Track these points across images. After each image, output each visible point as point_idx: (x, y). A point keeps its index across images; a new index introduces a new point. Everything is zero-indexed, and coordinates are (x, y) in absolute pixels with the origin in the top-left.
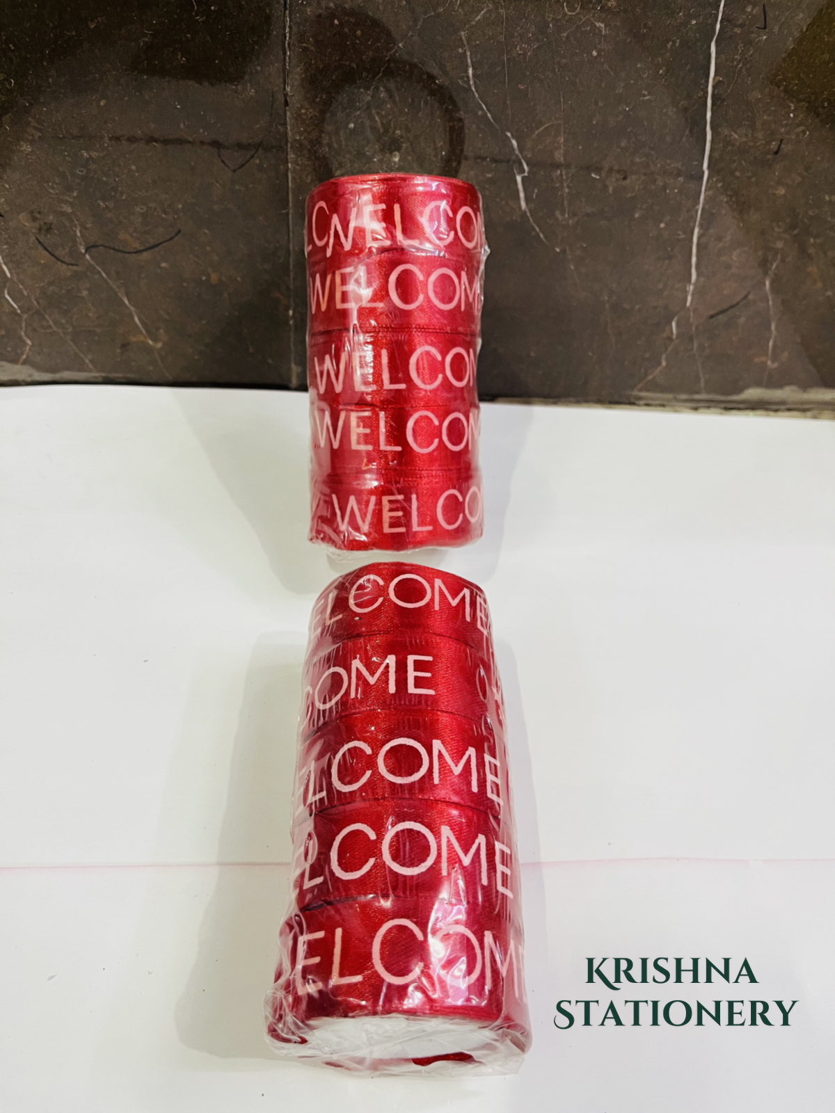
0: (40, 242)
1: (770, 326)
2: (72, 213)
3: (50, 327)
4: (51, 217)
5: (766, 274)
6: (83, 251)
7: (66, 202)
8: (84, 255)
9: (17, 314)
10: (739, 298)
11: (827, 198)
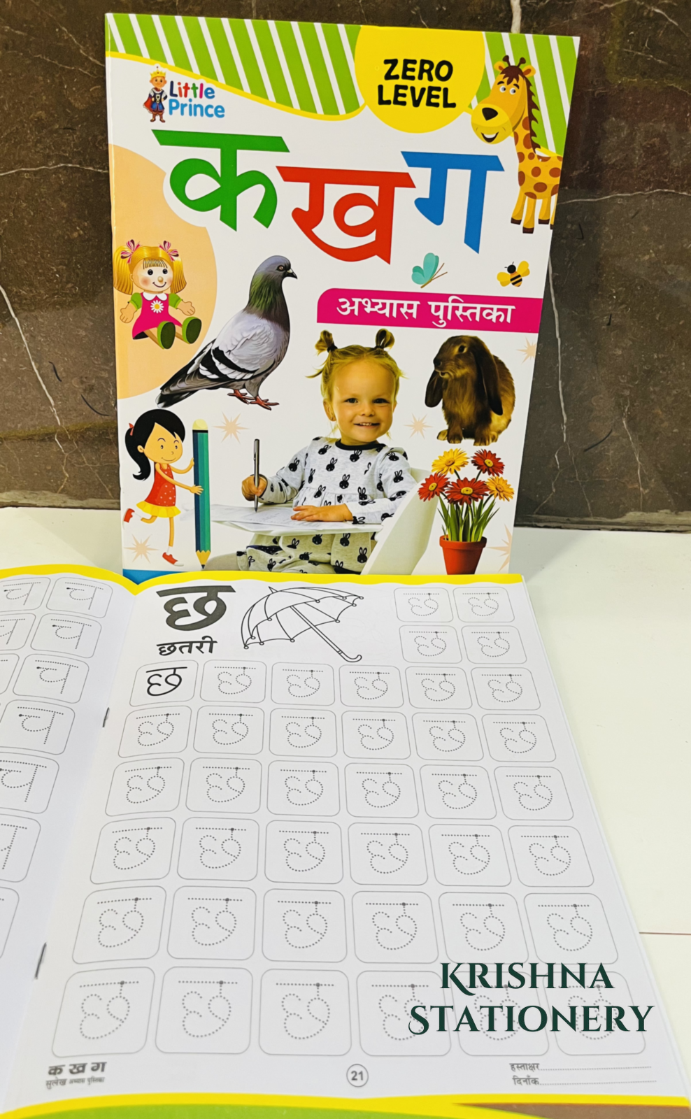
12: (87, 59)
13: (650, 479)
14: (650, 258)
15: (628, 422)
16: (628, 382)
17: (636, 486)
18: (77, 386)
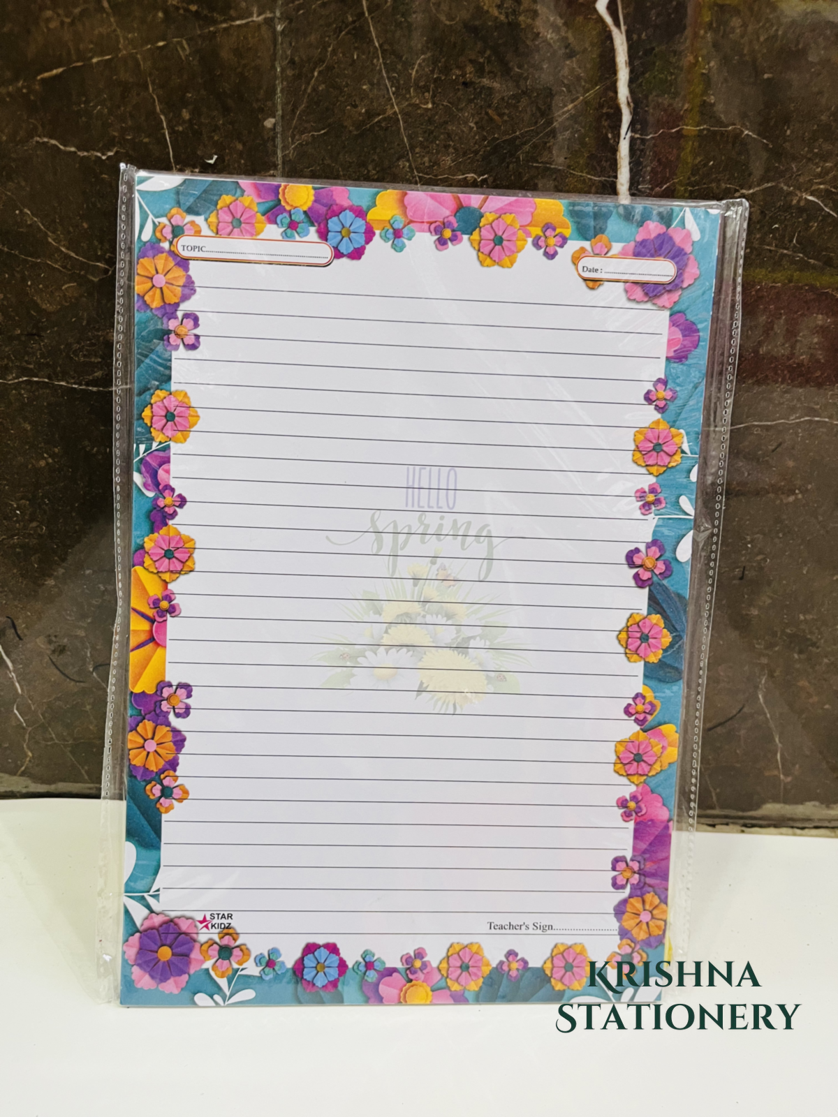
0: (53, 663)
1: (775, 741)
2: (86, 636)
3: (52, 739)
4: (66, 640)
5: (756, 687)
6: (91, 669)
7: (80, 628)
8: (92, 673)
9: (24, 728)
10: (734, 712)
11: (802, 617)
12: (58, 250)
13: (794, 765)
14: (797, 499)
15: (764, 697)
16: (766, 648)
17: (776, 773)
18: (42, 646)
